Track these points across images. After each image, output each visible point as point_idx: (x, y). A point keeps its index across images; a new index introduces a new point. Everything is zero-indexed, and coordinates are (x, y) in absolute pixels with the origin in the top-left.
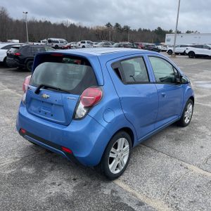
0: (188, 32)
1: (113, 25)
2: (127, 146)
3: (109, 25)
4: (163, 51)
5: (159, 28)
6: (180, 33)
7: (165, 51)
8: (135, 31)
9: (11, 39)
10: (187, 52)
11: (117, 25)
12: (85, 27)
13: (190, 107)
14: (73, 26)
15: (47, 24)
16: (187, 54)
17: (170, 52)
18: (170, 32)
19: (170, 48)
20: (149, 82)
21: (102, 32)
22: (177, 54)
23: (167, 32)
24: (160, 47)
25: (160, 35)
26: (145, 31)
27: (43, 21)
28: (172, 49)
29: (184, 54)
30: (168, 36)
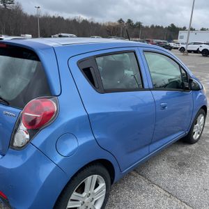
0: (202, 29)
1: (126, 21)
2: (102, 185)
3: (121, 21)
4: (175, 48)
5: (172, 25)
6: (194, 30)
7: (177, 48)
8: (147, 28)
9: (25, 34)
10: (201, 50)
11: (129, 21)
12: (97, 24)
13: (201, 119)
14: (85, 22)
15: (60, 19)
16: (201, 52)
17: (182, 50)
18: (184, 29)
19: (183, 46)
20: (143, 89)
21: (114, 28)
22: (190, 51)
23: (181, 29)
24: (172, 44)
25: (173, 32)
26: (158, 27)
27: (56, 16)
28: (184, 46)
29: (197, 52)
30: (181, 33)
